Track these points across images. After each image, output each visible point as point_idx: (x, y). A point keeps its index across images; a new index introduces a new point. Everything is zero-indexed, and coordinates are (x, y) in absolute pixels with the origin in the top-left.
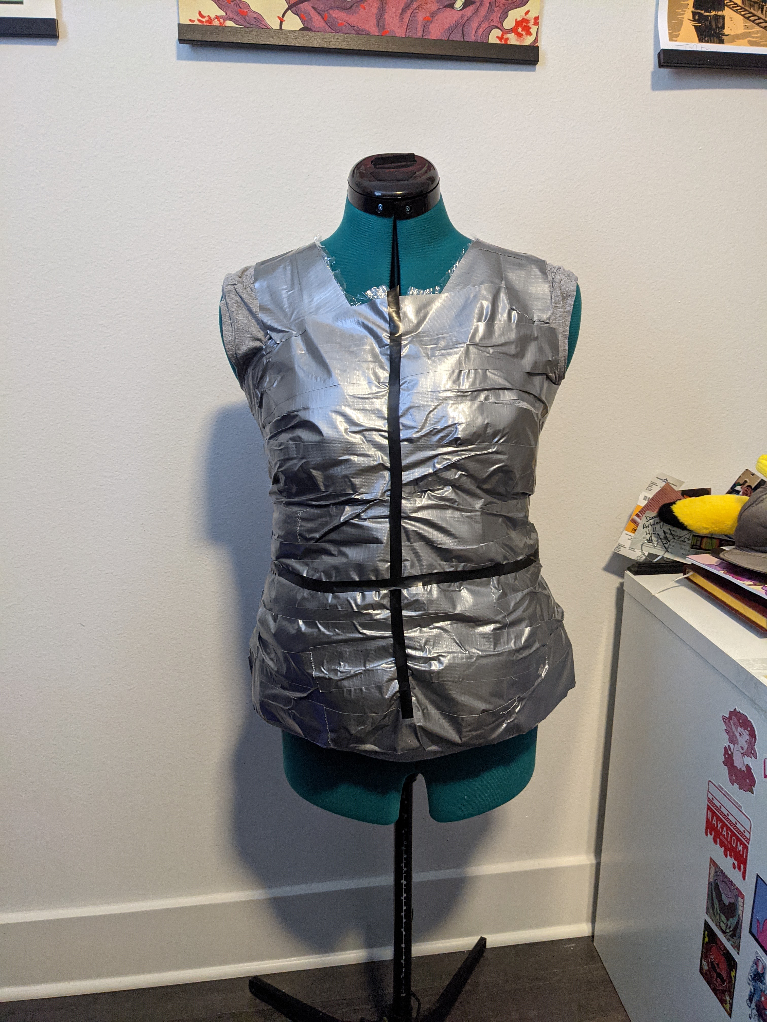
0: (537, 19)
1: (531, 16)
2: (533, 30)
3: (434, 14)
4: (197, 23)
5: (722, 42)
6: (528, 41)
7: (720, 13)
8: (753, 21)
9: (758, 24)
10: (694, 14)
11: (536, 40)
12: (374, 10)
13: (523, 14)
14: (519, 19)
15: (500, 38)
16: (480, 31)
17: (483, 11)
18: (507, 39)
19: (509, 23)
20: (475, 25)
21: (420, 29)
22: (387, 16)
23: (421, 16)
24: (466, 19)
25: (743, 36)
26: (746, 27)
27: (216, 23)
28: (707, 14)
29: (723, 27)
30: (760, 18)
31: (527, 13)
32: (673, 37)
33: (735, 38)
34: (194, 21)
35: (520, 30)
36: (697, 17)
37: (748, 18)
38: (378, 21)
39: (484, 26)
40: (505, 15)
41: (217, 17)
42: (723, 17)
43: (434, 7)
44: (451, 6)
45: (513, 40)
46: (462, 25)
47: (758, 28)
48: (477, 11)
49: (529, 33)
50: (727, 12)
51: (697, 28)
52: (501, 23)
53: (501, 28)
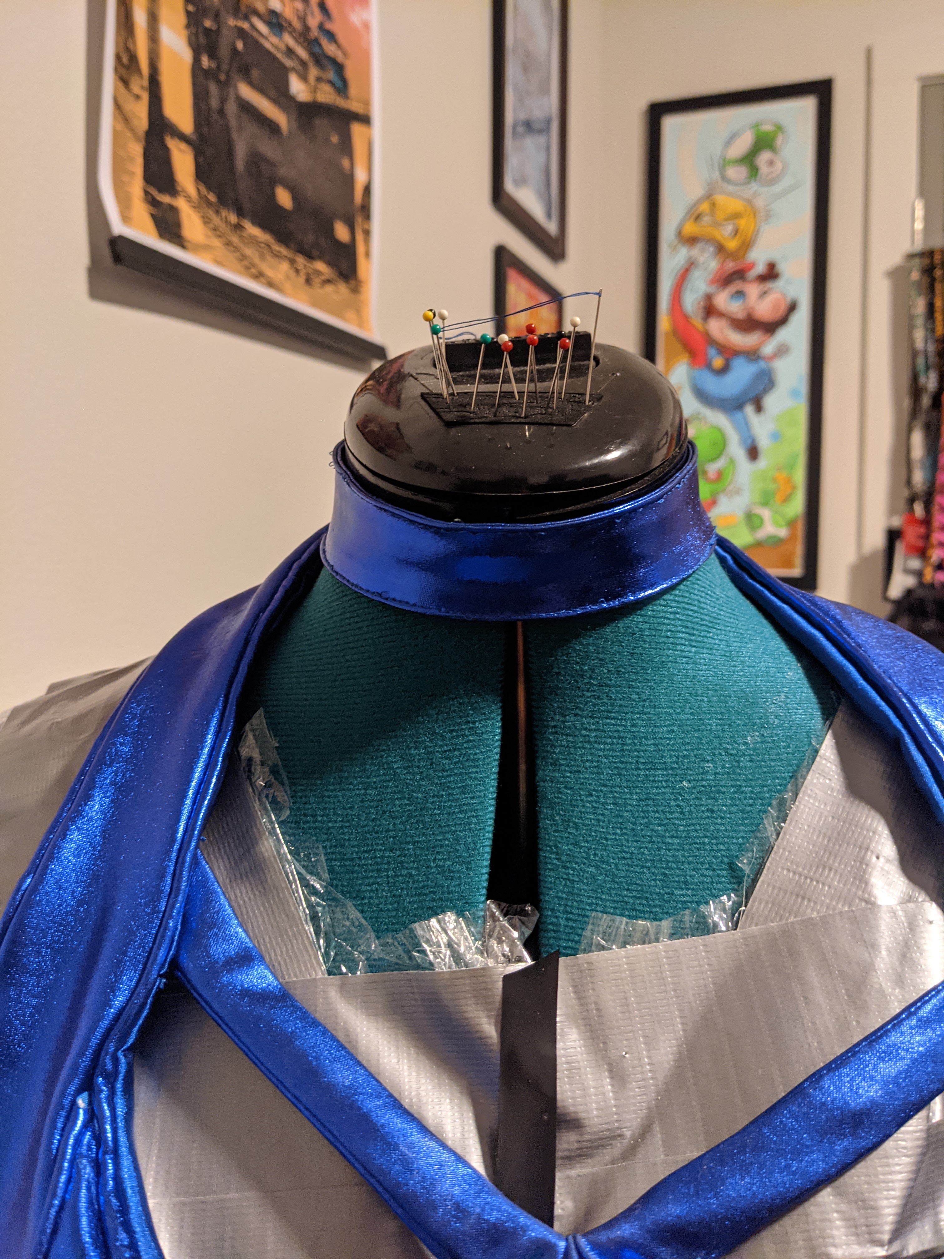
7: (174, 202)
8: (213, 230)
9: (218, 236)
10: (145, 191)
25: (206, 248)
26: (206, 235)
28: (159, 197)
29: (181, 225)
30: (217, 227)
32: (126, 219)
33: (197, 248)
36: (151, 200)
37: (205, 222)
42: (178, 210)
47: (217, 241)
50: (181, 204)
51: (153, 216)
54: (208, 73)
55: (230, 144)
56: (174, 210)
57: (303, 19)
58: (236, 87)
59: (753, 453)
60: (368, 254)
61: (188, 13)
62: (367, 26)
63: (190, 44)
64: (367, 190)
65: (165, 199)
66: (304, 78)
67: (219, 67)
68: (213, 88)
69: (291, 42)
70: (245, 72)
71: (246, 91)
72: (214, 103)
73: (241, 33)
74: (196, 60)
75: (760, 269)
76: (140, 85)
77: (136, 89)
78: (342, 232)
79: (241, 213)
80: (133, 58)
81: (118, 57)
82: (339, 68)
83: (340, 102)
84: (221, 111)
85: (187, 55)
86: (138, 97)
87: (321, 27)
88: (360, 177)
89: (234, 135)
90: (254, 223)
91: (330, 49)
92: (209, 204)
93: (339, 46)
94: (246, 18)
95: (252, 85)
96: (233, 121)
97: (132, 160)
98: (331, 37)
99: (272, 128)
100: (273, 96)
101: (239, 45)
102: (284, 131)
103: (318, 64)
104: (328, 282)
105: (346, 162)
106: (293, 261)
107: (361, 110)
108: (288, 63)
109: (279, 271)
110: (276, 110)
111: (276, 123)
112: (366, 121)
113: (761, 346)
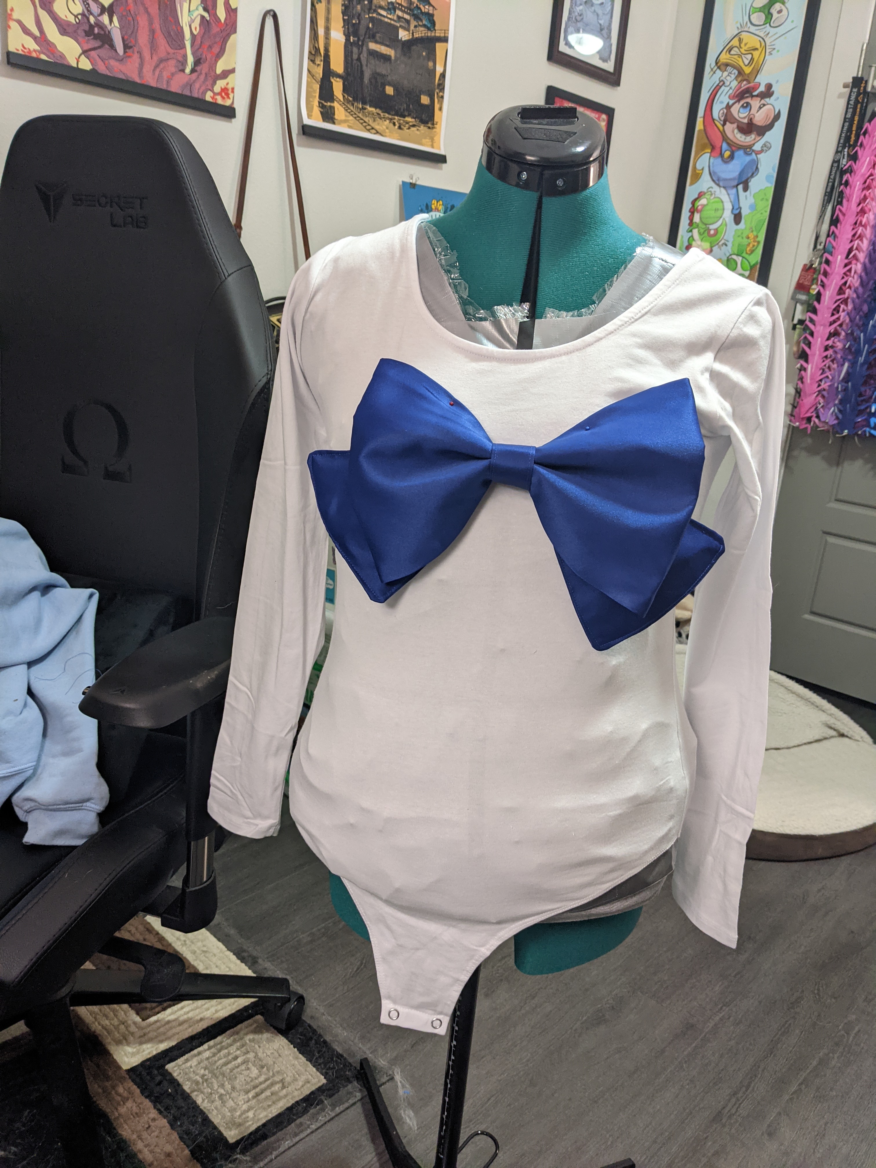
0: (233, 89)
1: (230, 87)
2: (231, 96)
3: (173, 74)
4: (20, 52)
5: (334, 123)
6: (228, 103)
7: (332, 104)
8: (349, 113)
9: (352, 115)
10: (319, 103)
11: (233, 103)
12: (137, 65)
13: (225, 84)
14: (223, 87)
15: (213, 98)
16: (201, 91)
17: (202, 77)
18: (216, 99)
19: (217, 89)
20: (197, 85)
21: (165, 83)
22: (144, 70)
23: (165, 74)
24: (192, 81)
25: (345, 121)
26: (346, 116)
27: (34, 55)
28: (325, 104)
29: (334, 114)
30: (352, 111)
31: (227, 84)
32: (309, 116)
33: (341, 122)
34: (18, 50)
35: (223, 94)
36: (322, 106)
37: (346, 110)
38: (139, 74)
39: (203, 88)
40: (214, 83)
41: (35, 51)
42: (334, 108)
43: (173, 70)
44: (183, 71)
45: (220, 101)
46: (190, 85)
47: (351, 118)
48: (198, 77)
49: (229, 98)
50: (336, 104)
51: (321, 112)
52: (213, 87)
53: (212, 91)
54: (351, 44)
55: (362, 72)
56: (332, 108)
58: (367, 46)
59: (738, 218)
60: (440, 109)
61: (344, 20)
63: (344, 34)
64: (443, 75)
65: (328, 104)
66: (407, 30)
67: (359, 39)
68: (355, 50)
69: (400, 14)
70: (373, 38)
71: (373, 46)
72: (355, 56)
73: (372, 19)
74: (347, 40)
75: (762, 88)
76: (319, 61)
77: (318, 62)
78: (425, 100)
79: (364, 103)
80: (317, 50)
81: (310, 52)
82: (430, 17)
83: (430, 34)
84: (359, 59)
85: (342, 39)
86: (319, 65)
88: (439, 69)
89: (364, 68)
90: (372, 106)
91: (425, 9)
92: (349, 101)
93: (431, 6)
94: (375, 11)
95: (376, 42)
96: (364, 62)
97: (315, 91)
98: (426, 1)
99: (386, 58)
100: (388, 43)
101: (370, 25)
102: (393, 58)
103: (417, 17)
104: (414, 126)
105: (431, 64)
106: (391, 119)
107: (442, 35)
108: (398, 25)
109: (383, 125)
110: (388, 49)
111: (390, 56)
112: (445, 40)
113: (754, 144)
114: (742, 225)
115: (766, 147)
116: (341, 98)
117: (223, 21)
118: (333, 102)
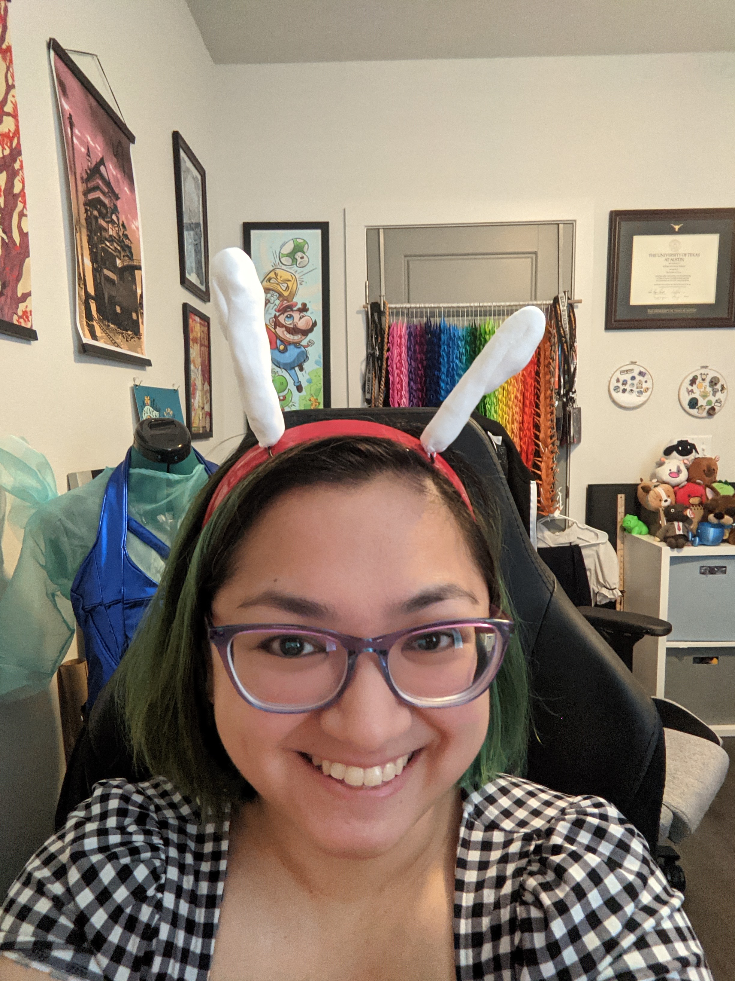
0: (31, 311)
1: (28, 309)
2: (30, 319)
5: (97, 340)
6: (29, 326)
7: (93, 323)
8: (102, 330)
9: (104, 332)
10: (87, 322)
11: (32, 326)
13: (25, 307)
14: (24, 310)
15: (18, 321)
16: (9, 314)
17: (9, 300)
18: (21, 322)
19: (20, 313)
20: (6, 309)
24: (2, 305)
25: (102, 338)
26: (101, 333)
28: (89, 323)
29: (96, 332)
30: (104, 329)
31: (27, 307)
32: (84, 335)
33: (100, 339)
35: (25, 317)
36: (88, 325)
37: (100, 328)
39: (10, 311)
40: (18, 306)
45: (23, 324)
47: (104, 334)
48: (5, 300)
49: (29, 321)
50: (95, 323)
51: (90, 332)
52: (17, 311)
53: (17, 314)
54: (95, 270)
55: (103, 294)
56: (93, 326)
57: (118, 234)
58: (103, 271)
59: (299, 389)
60: (142, 323)
61: (89, 249)
62: (138, 228)
63: (91, 261)
64: (141, 296)
65: (91, 323)
66: (120, 259)
67: (98, 266)
68: (98, 275)
69: (116, 245)
70: (105, 265)
71: (106, 272)
72: (98, 281)
73: (103, 249)
74: (93, 267)
75: (299, 306)
76: (82, 285)
77: (82, 287)
78: (134, 316)
79: (108, 322)
80: (81, 276)
82: (130, 248)
83: (131, 263)
84: (100, 284)
85: (91, 265)
86: (82, 289)
87: (123, 234)
88: (139, 292)
89: (104, 290)
90: (112, 324)
91: (127, 242)
92: (101, 320)
93: (129, 240)
94: (104, 242)
95: (107, 268)
96: (104, 285)
97: (83, 312)
98: (126, 236)
99: (113, 282)
100: (112, 269)
101: (103, 254)
102: (116, 282)
103: (123, 250)
104: (132, 338)
105: (134, 287)
106: (122, 333)
107: (138, 264)
108: (115, 254)
109: (119, 339)
110: (114, 275)
111: (114, 280)
112: (139, 268)
113: (301, 341)
114: (304, 393)
115: (311, 343)
116: (96, 316)
117: (18, 244)
118: (93, 321)
